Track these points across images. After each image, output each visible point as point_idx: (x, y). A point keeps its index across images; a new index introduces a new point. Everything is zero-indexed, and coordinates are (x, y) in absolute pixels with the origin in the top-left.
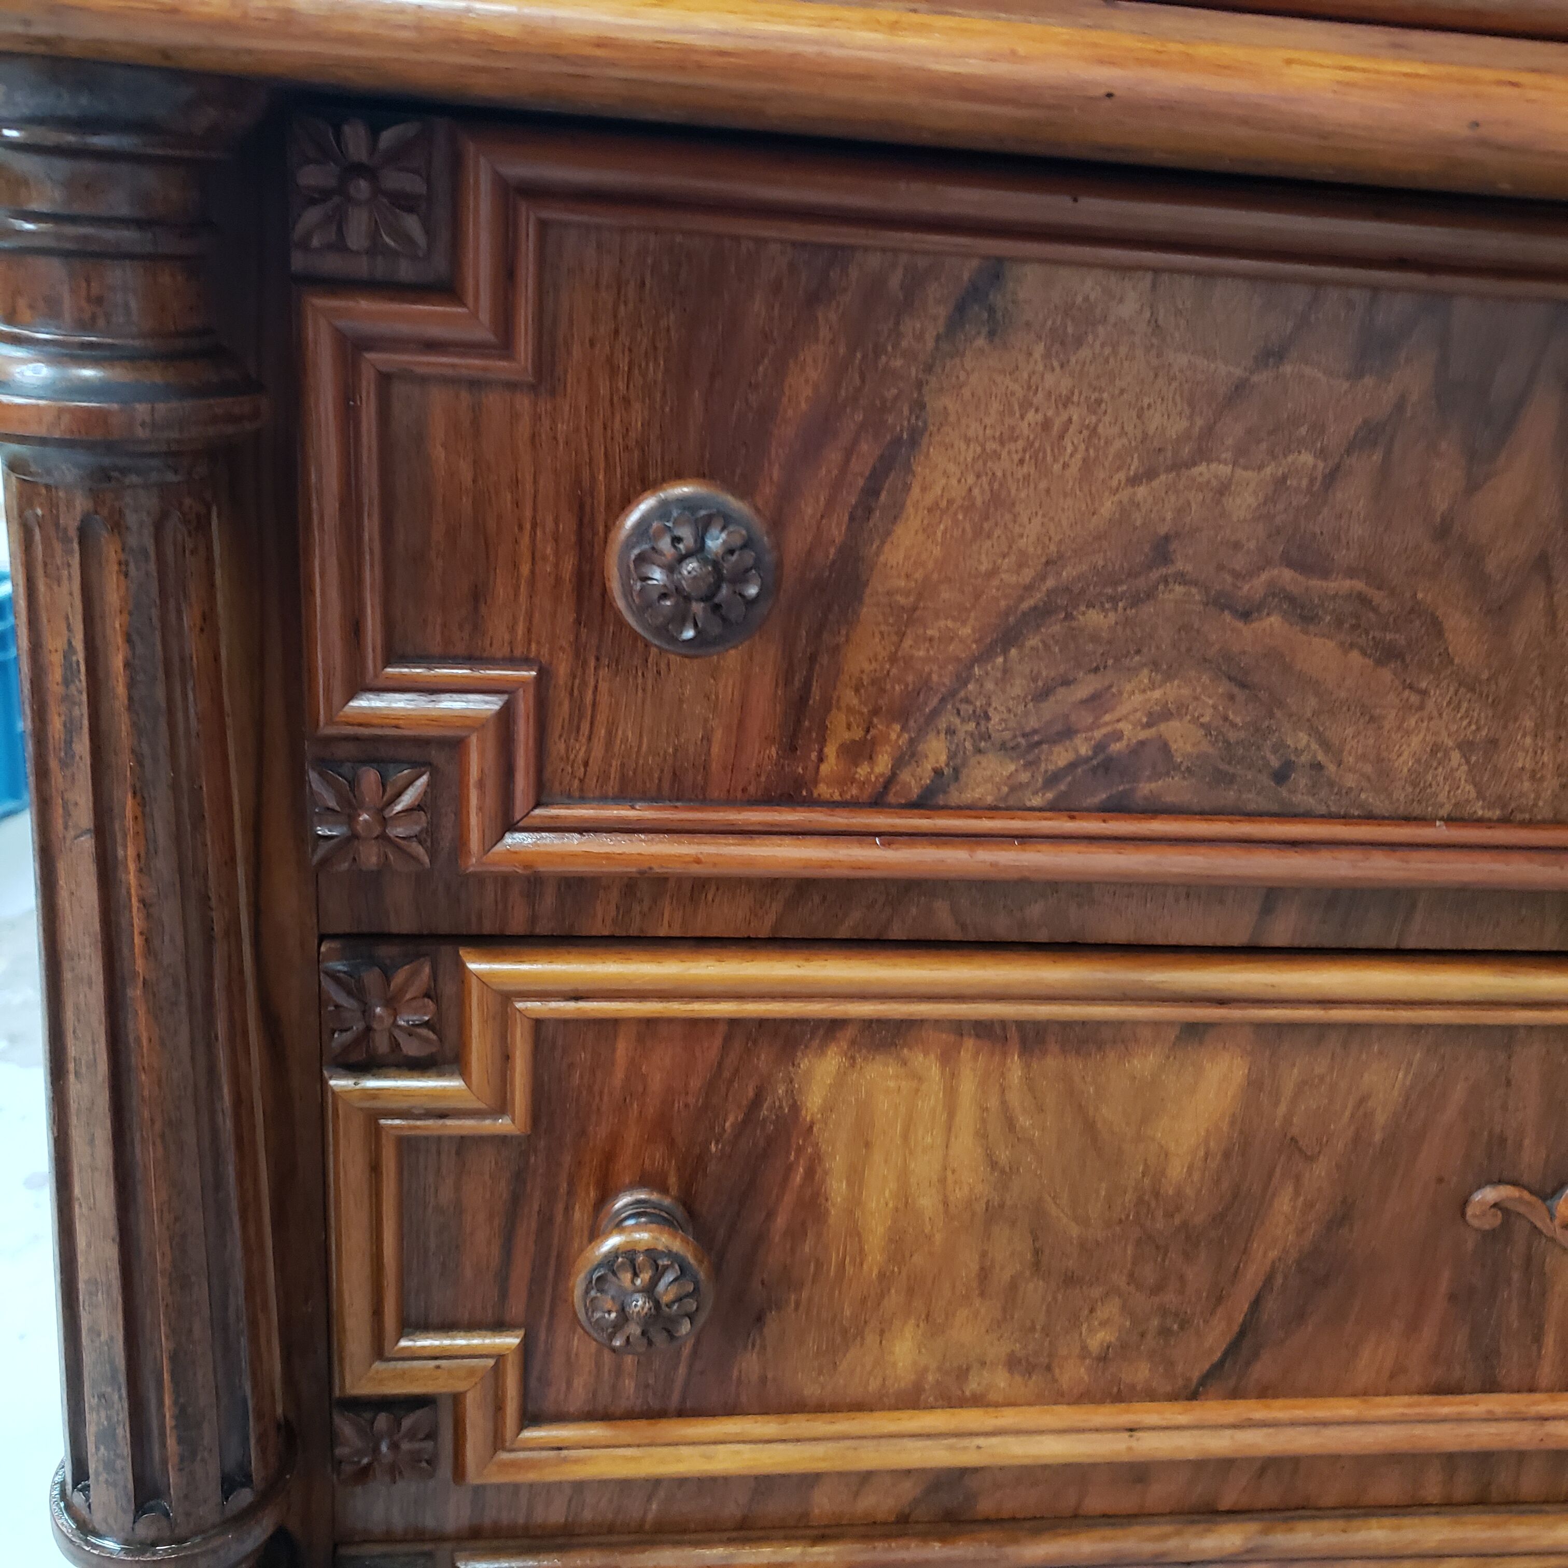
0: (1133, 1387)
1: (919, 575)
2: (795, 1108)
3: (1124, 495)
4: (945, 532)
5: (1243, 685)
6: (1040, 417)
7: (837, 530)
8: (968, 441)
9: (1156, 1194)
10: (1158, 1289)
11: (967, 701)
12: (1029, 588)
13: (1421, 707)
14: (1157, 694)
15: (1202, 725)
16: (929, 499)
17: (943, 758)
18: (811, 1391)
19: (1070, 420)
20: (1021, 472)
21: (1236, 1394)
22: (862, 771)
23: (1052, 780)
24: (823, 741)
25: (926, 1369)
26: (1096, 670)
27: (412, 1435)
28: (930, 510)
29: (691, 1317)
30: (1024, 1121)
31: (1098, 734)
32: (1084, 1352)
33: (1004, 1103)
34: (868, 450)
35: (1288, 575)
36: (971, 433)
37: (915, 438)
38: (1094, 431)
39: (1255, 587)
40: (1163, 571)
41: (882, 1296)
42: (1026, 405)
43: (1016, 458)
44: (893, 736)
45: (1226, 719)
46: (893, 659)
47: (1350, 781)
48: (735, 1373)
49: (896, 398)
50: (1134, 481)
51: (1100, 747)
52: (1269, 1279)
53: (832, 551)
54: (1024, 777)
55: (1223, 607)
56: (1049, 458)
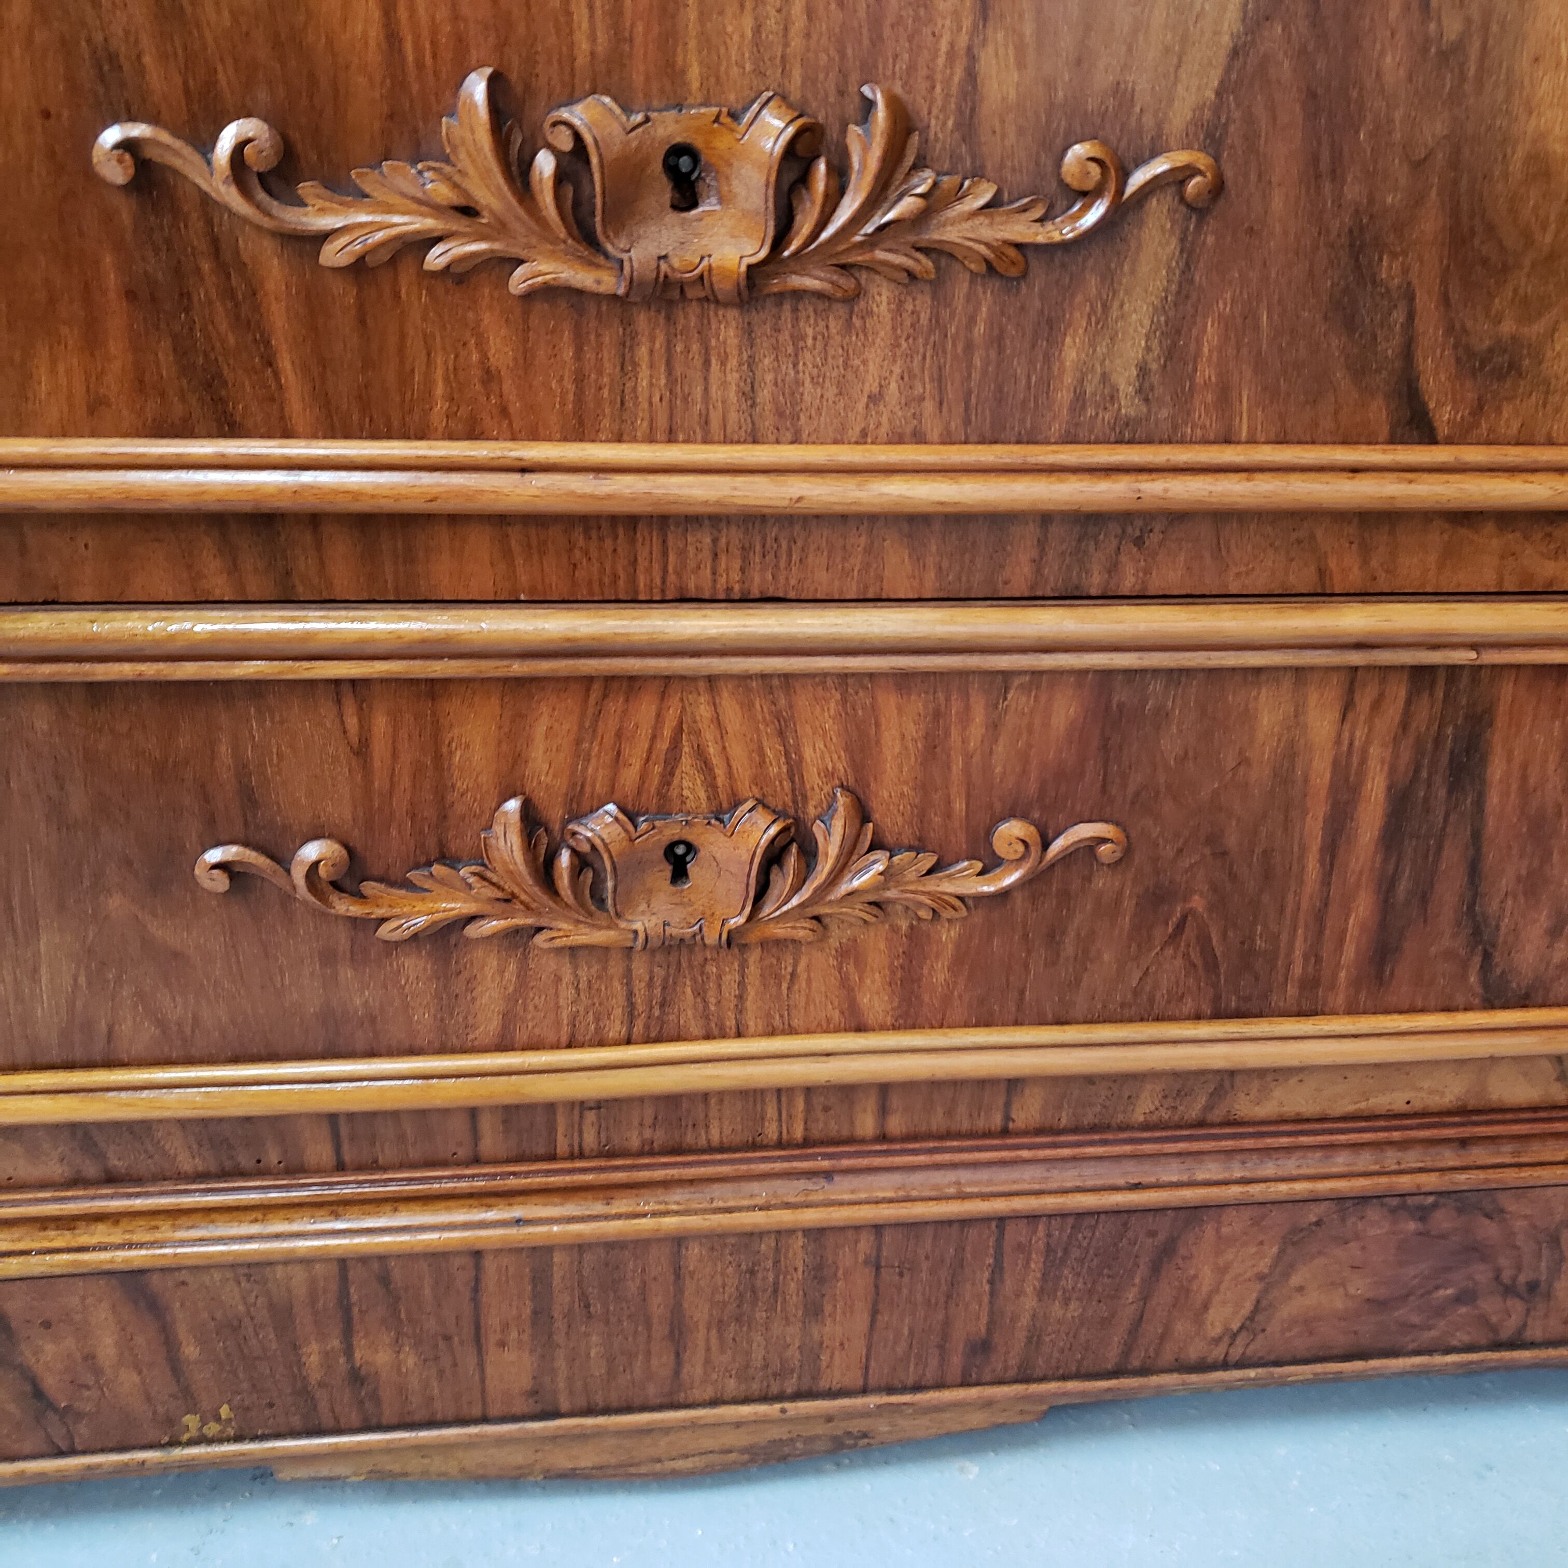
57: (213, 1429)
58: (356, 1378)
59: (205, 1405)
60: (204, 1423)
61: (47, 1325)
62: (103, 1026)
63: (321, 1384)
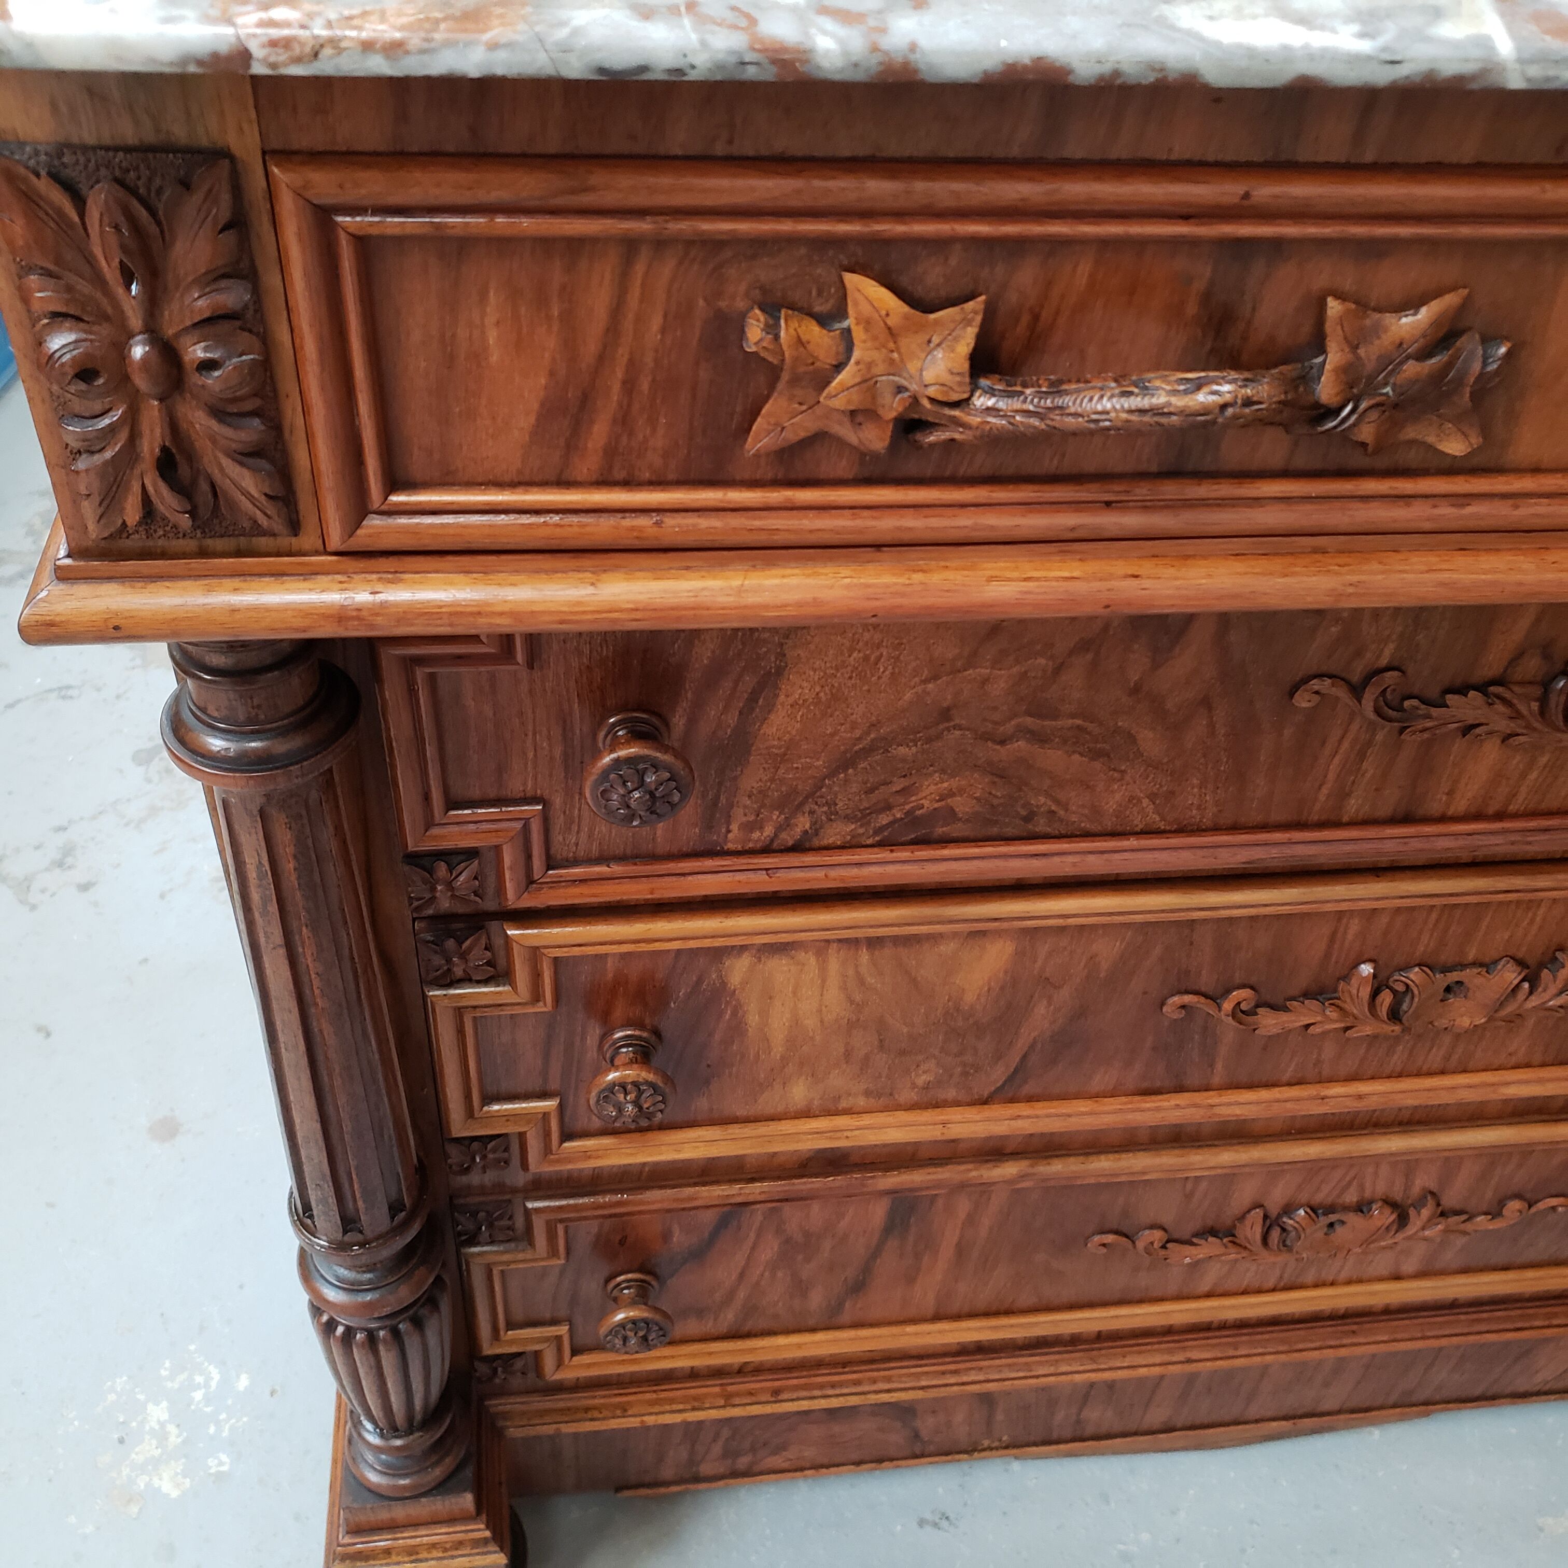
0: (945, 1101)
1: (787, 737)
2: (724, 984)
3: (919, 689)
4: (802, 716)
5: (1002, 777)
6: (861, 655)
7: (732, 719)
8: (815, 670)
9: (958, 1010)
10: (960, 1054)
11: (822, 797)
12: (859, 739)
13: (1122, 779)
14: (945, 785)
15: (976, 798)
16: (791, 700)
17: (807, 826)
18: (741, 1112)
19: (881, 655)
20: (850, 683)
21: (1013, 1100)
22: (756, 835)
23: (877, 832)
24: (728, 823)
25: (813, 1099)
26: (905, 776)
27: (494, 1150)
28: (792, 706)
29: (661, 1111)
30: (870, 980)
31: (907, 807)
32: (914, 1086)
33: (858, 973)
34: (750, 681)
35: (1029, 720)
36: (816, 666)
37: (780, 672)
38: (897, 659)
39: (1010, 727)
40: (947, 725)
41: (783, 1067)
42: (851, 651)
43: (847, 676)
44: (775, 817)
45: (990, 793)
46: (772, 780)
47: (1074, 818)
48: (693, 1108)
49: (766, 653)
50: (925, 681)
51: (908, 813)
52: (1032, 1046)
53: (729, 731)
54: (861, 831)
55: (987, 740)
56: (869, 674)
59: (996, 1436)
60: (992, 1443)
61: (934, 1412)
63: (1059, 1425)
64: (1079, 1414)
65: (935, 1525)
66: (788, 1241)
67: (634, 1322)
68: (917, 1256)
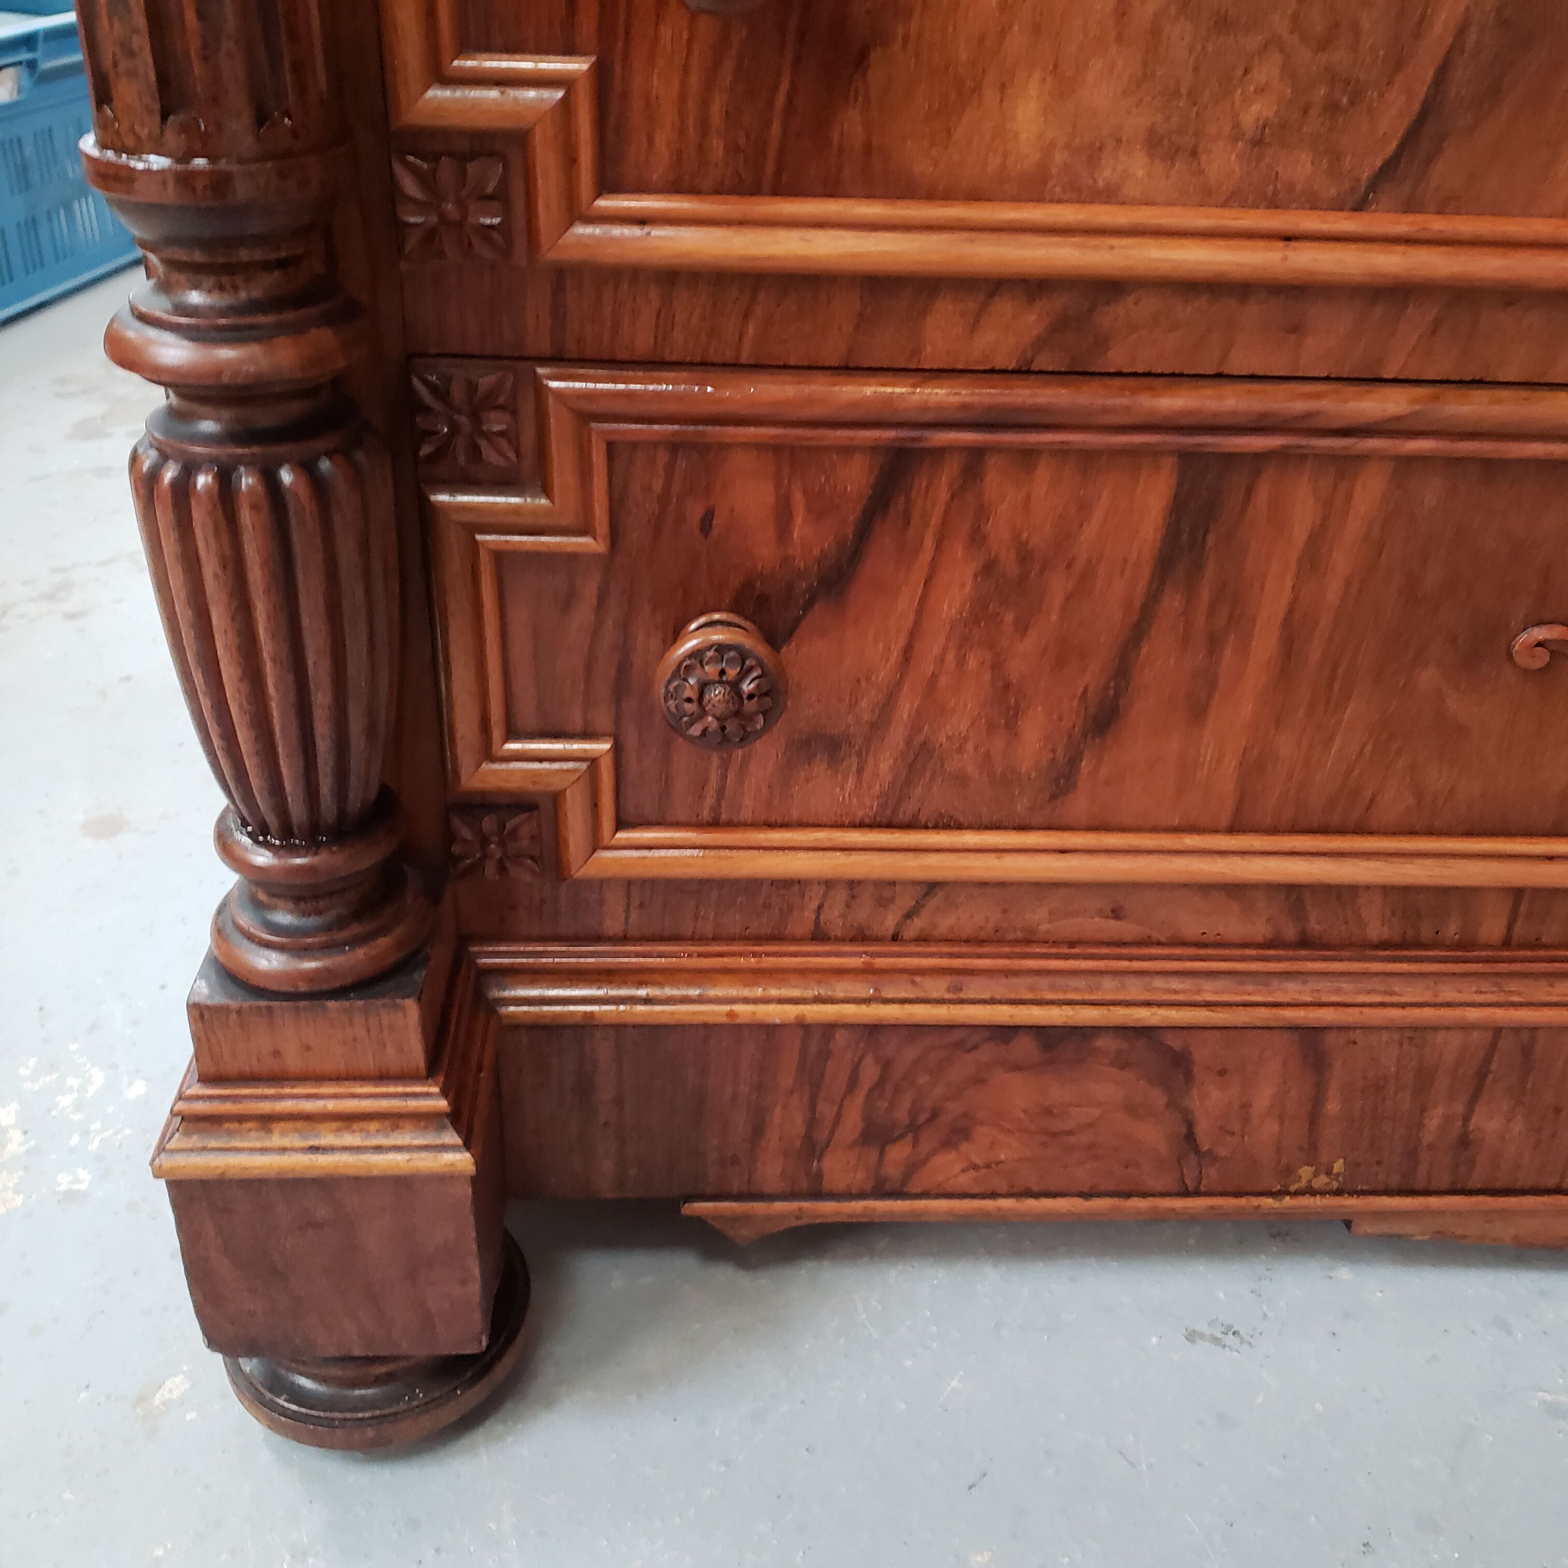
0: (1290, 187)
10: (1324, 44)
18: (922, 169)
21: (1410, 206)
25: (1052, 145)
32: (1237, 131)
41: (1003, 32)
48: (836, 136)
52: (1461, 32)
57: (1322, 1181)
58: (1464, 1142)
59: (1324, 1159)
60: (1316, 1175)
61: (1222, 1073)
62: (1368, 794)
63: (1430, 1147)
64: (1466, 1119)
65: (1216, 1341)
66: (989, 569)
67: (721, 648)
68: (1214, 644)
